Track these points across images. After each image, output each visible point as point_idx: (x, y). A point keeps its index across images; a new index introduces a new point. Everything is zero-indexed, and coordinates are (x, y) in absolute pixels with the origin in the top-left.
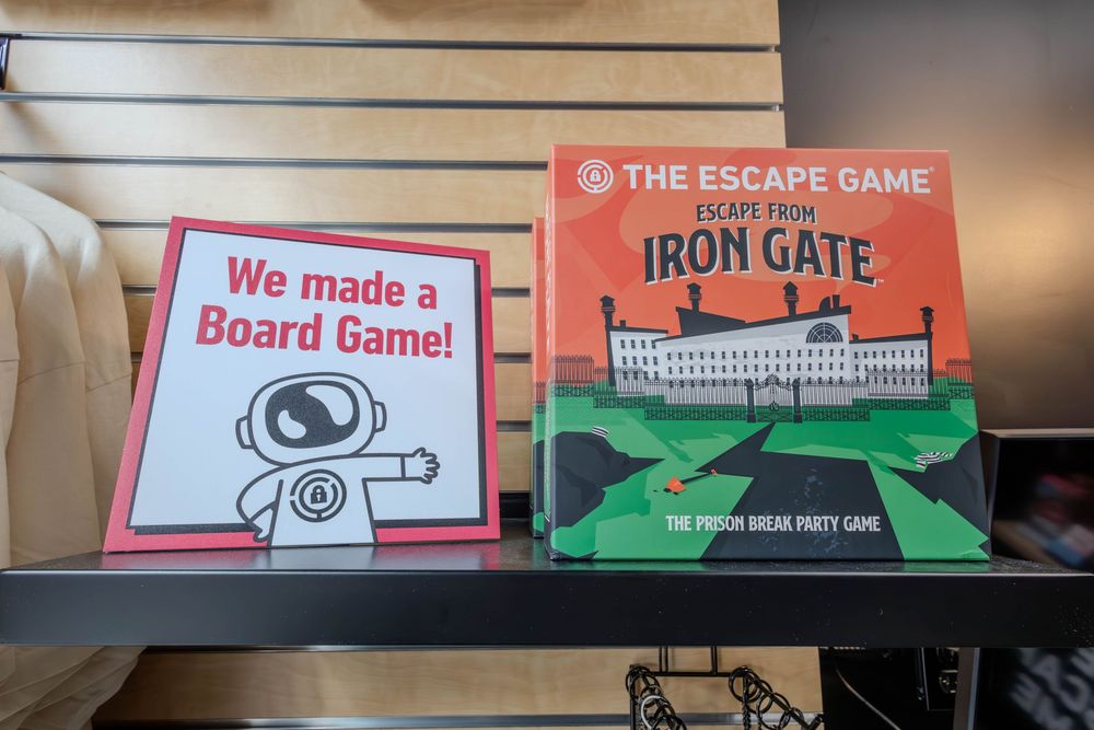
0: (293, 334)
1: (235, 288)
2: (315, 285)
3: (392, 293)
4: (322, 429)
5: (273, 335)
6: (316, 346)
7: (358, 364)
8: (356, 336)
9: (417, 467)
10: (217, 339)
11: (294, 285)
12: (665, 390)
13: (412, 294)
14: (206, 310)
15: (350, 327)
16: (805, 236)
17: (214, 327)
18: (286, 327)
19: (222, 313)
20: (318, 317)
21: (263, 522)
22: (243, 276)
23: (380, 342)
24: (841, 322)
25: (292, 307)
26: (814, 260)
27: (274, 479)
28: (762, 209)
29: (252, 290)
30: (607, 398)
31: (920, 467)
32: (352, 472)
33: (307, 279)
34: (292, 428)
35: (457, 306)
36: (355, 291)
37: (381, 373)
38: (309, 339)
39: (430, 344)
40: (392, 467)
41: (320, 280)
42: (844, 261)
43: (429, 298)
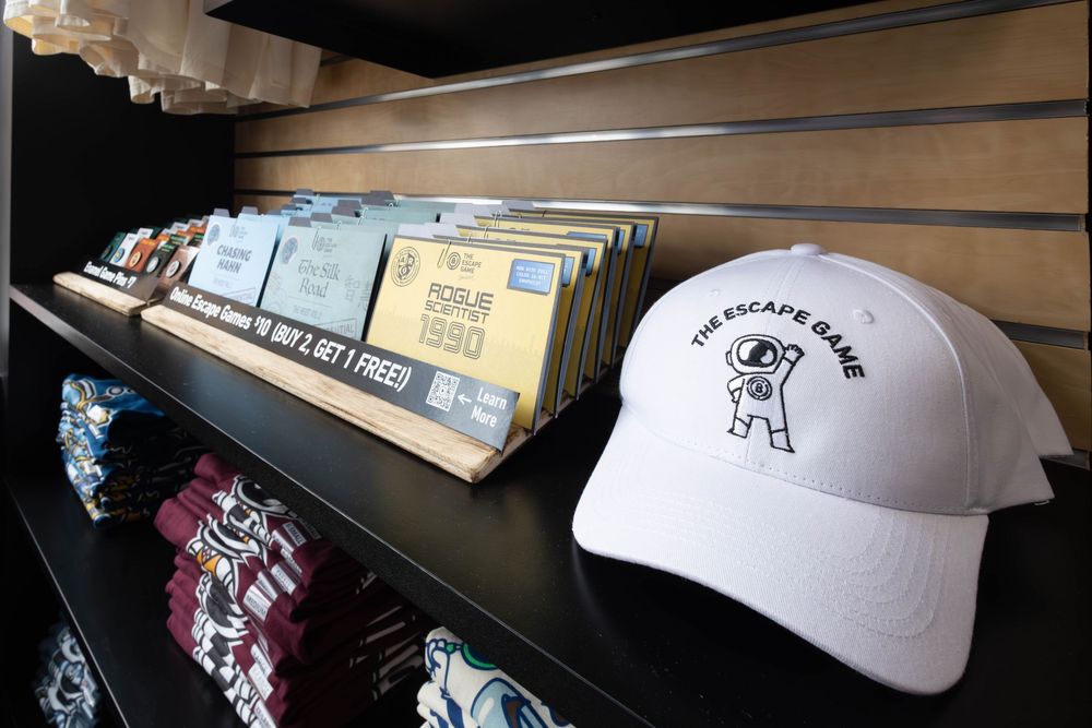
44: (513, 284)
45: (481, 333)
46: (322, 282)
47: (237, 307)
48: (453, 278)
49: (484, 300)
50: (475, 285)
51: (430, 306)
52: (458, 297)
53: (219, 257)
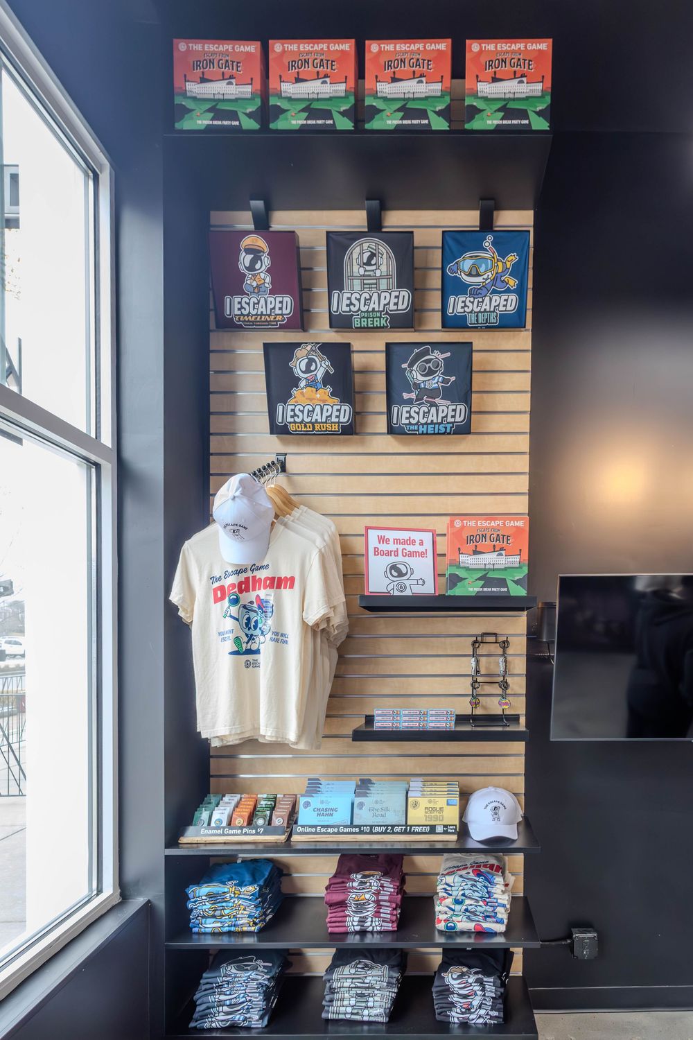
0: (393, 553)
1: (380, 543)
2: (396, 541)
3: (413, 542)
4: (401, 574)
5: (389, 553)
6: (397, 555)
7: (406, 559)
8: (406, 553)
9: (421, 582)
10: (378, 555)
11: (391, 541)
12: (469, 565)
13: (418, 542)
14: (375, 548)
15: (404, 551)
16: (498, 535)
17: (377, 552)
18: (391, 551)
19: (378, 549)
20: (397, 549)
21: (392, 592)
22: (382, 540)
23: (411, 554)
24: (503, 552)
25: (391, 547)
26: (499, 540)
27: (392, 584)
28: (490, 530)
29: (383, 543)
30: (459, 567)
31: (516, 579)
32: (407, 583)
33: (394, 539)
34: (395, 574)
35: (428, 546)
36: (404, 542)
37: (413, 562)
38: (396, 553)
39: (422, 554)
40: (415, 582)
41: (397, 540)
42: (505, 540)
43: (422, 543)
44: (448, 804)
45: (443, 816)
46: (383, 813)
47: (346, 827)
48: (432, 805)
49: (441, 809)
50: (438, 806)
51: (426, 813)
52: (434, 809)
53: (316, 813)
